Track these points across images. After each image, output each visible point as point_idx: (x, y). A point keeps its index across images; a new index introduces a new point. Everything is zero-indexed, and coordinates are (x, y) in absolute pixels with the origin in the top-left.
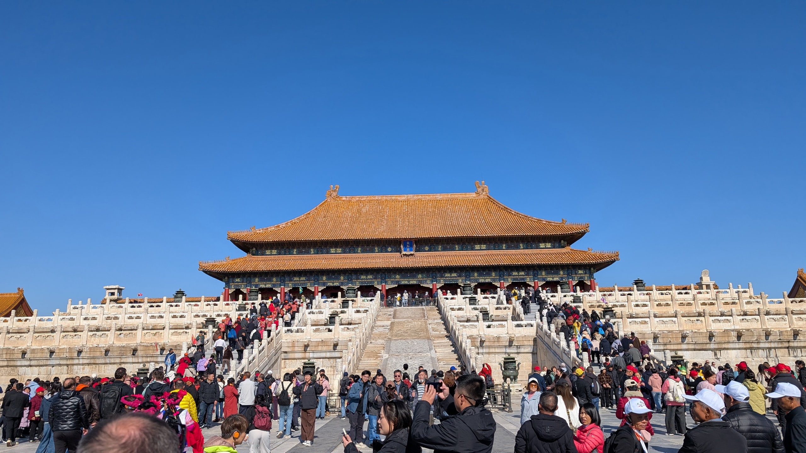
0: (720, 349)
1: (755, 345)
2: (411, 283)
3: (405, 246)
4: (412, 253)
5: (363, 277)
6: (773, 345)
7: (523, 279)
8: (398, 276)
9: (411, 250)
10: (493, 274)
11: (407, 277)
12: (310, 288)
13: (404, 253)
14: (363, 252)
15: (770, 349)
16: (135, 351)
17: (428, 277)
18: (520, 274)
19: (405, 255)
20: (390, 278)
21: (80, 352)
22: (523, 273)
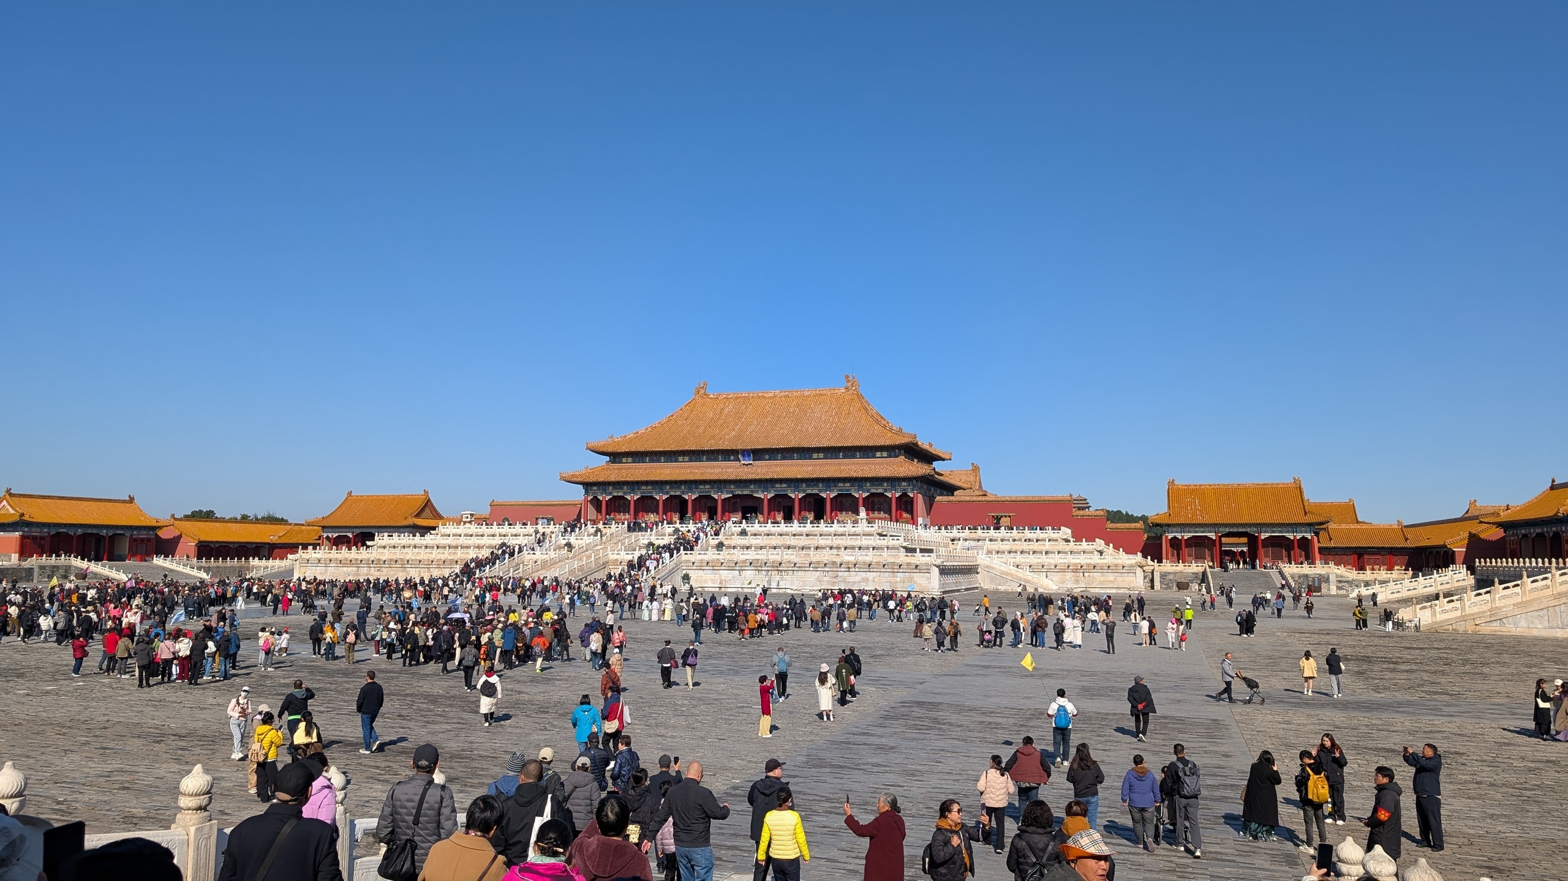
0: (743, 570)
1: (760, 568)
2: (745, 493)
3: (743, 456)
4: (750, 462)
5: (701, 487)
6: (769, 569)
7: (848, 490)
8: (732, 487)
9: (750, 460)
10: (820, 485)
11: (741, 487)
12: (656, 497)
13: (743, 462)
14: (707, 460)
15: (768, 571)
16: (457, 562)
17: (760, 488)
18: (846, 485)
19: (744, 464)
20: (725, 488)
21: (432, 562)
22: (848, 485)
